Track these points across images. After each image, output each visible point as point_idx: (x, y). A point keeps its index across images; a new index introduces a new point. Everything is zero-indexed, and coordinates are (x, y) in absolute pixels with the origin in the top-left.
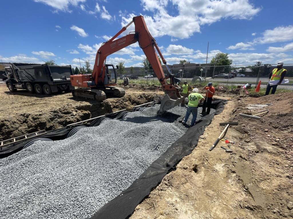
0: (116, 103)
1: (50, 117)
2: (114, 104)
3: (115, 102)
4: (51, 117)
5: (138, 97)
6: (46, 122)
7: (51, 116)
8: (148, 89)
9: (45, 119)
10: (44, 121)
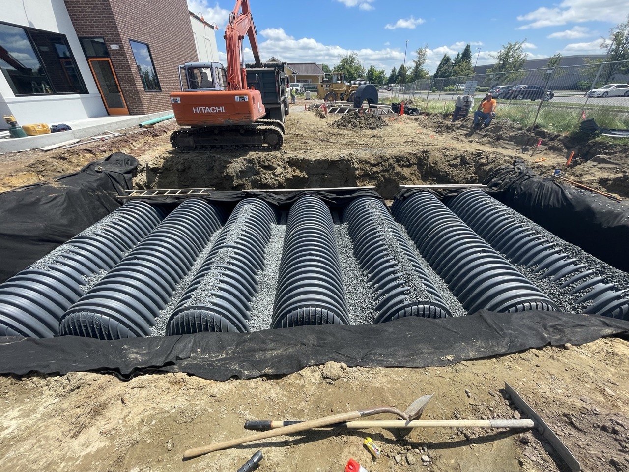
0: (374, 165)
1: (240, 169)
2: (368, 167)
3: (373, 162)
4: (242, 170)
5: (455, 159)
6: (233, 176)
7: (242, 168)
8: (511, 139)
9: (233, 170)
10: (232, 173)
